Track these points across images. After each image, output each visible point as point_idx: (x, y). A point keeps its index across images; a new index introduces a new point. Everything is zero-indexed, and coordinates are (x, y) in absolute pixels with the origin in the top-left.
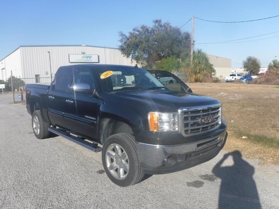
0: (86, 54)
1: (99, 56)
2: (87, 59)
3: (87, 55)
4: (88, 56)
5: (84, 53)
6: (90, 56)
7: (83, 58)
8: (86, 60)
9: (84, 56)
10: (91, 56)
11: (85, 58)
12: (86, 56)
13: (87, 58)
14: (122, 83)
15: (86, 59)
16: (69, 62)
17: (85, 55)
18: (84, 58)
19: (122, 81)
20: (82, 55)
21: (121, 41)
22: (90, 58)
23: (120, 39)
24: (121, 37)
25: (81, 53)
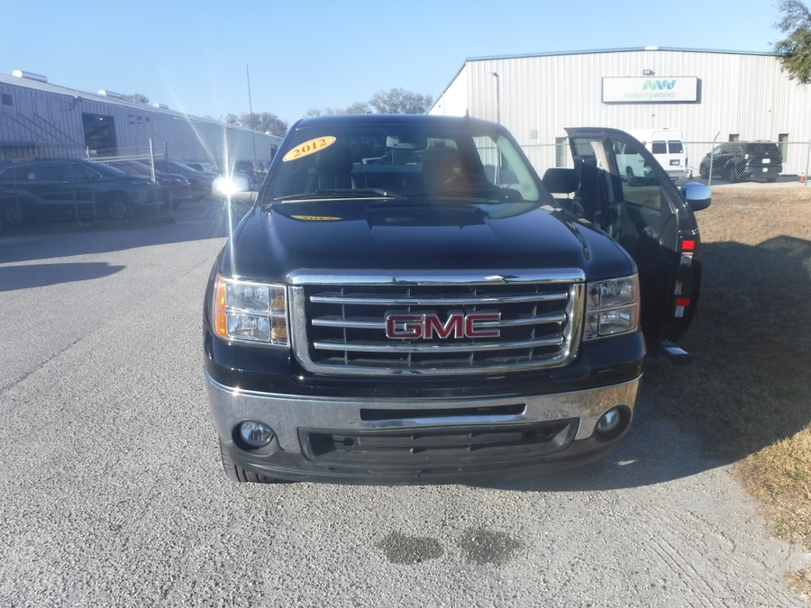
0: (656, 75)
1: (699, 83)
2: (661, 91)
3: (661, 80)
4: (665, 82)
5: (652, 73)
6: (670, 80)
7: (645, 88)
8: (656, 95)
9: (650, 82)
10: (673, 83)
11: (654, 88)
12: (658, 82)
13: (660, 88)
14: (765, 170)
15: (657, 90)
16: (602, 102)
17: (653, 80)
18: (649, 90)
19: (766, 165)
20: (646, 79)
21: (785, 26)
22: (669, 88)
23: (780, 21)
24: (785, 14)
25: (640, 74)
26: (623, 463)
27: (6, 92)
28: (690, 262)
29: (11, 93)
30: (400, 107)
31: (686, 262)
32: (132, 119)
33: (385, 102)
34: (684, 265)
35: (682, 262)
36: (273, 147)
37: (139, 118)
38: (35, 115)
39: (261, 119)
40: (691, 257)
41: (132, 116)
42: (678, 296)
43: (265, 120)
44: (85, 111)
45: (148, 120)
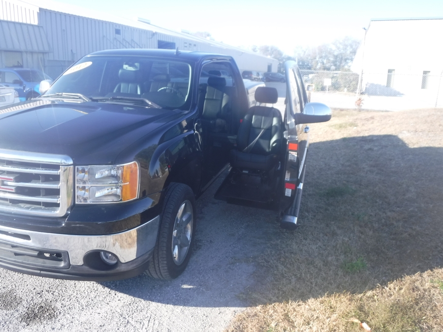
26: (185, 286)
27: (118, 28)
28: (296, 159)
29: (121, 28)
30: (349, 47)
31: (292, 159)
32: (186, 45)
33: (340, 43)
34: (291, 160)
35: (289, 158)
36: (270, 64)
37: (190, 44)
38: (132, 40)
39: (270, 49)
40: (296, 156)
41: (186, 43)
42: (288, 182)
43: (271, 49)
44: (160, 39)
45: (195, 45)
